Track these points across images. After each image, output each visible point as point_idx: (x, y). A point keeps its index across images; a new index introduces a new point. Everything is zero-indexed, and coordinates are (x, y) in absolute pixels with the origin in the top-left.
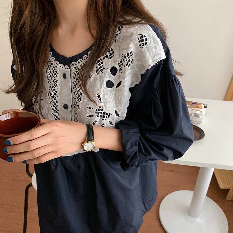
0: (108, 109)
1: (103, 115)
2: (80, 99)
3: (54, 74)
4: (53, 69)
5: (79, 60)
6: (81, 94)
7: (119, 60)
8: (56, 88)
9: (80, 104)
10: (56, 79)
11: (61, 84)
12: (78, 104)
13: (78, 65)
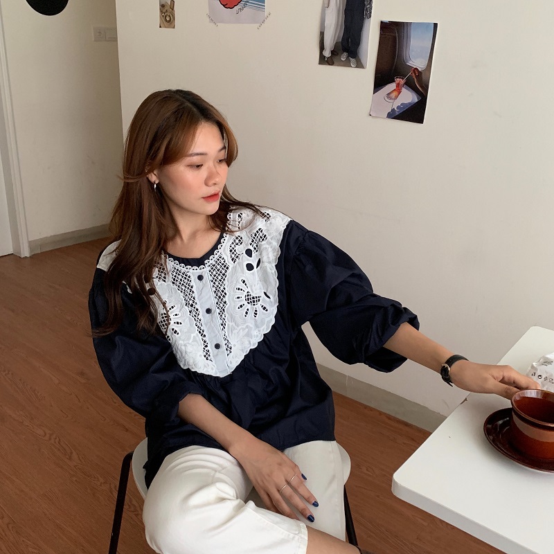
0: (255, 292)
1: (252, 300)
2: (225, 294)
3: (186, 281)
4: (184, 276)
5: (211, 257)
6: (224, 289)
7: (250, 242)
8: (193, 295)
9: (226, 299)
10: (191, 285)
11: (198, 288)
12: (224, 300)
13: (211, 262)
